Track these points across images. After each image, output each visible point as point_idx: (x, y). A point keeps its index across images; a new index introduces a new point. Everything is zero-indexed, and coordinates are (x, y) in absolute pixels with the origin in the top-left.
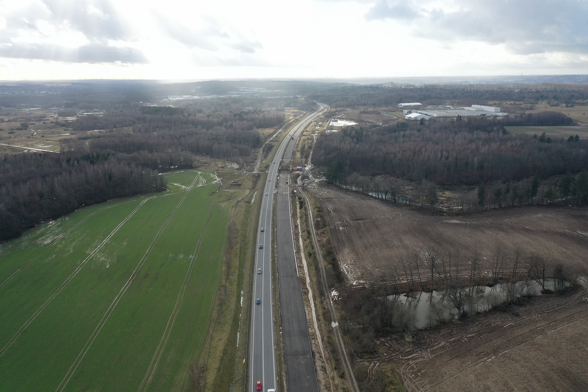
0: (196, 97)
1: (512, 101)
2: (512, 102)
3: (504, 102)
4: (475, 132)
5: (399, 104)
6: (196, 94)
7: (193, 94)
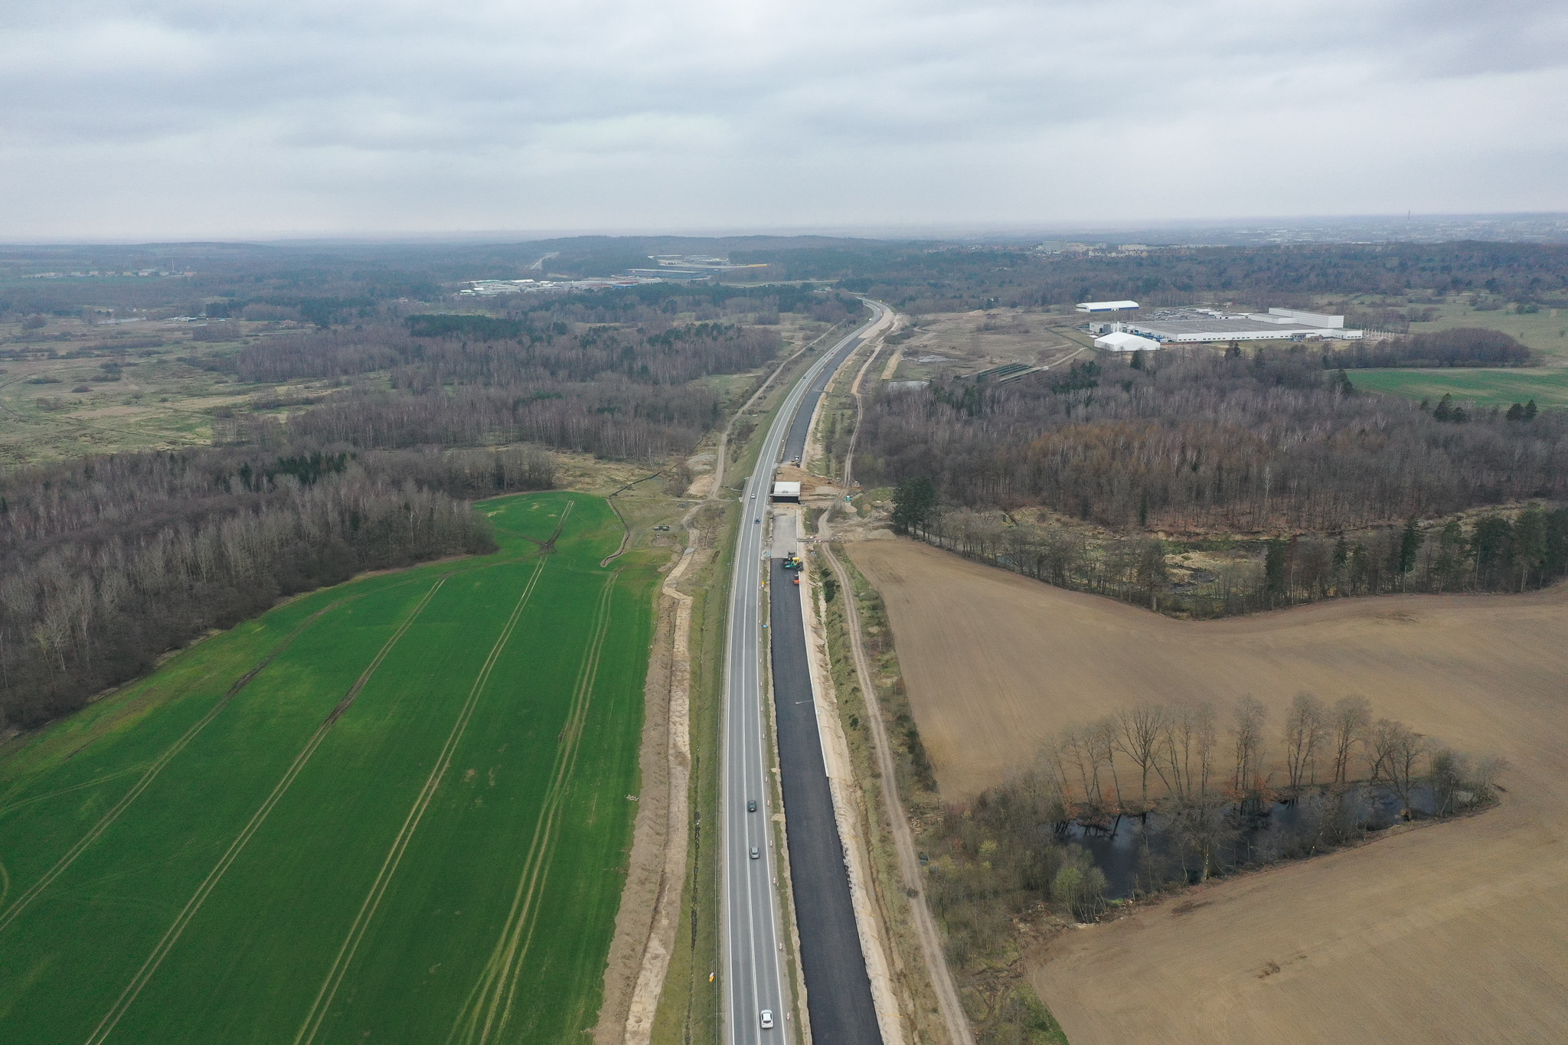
0: (546, 285)
1: (1377, 293)
2: (1377, 298)
3: (1356, 297)
4: (1273, 390)
5: (1079, 305)
6: (546, 274)
7: (538, 276)
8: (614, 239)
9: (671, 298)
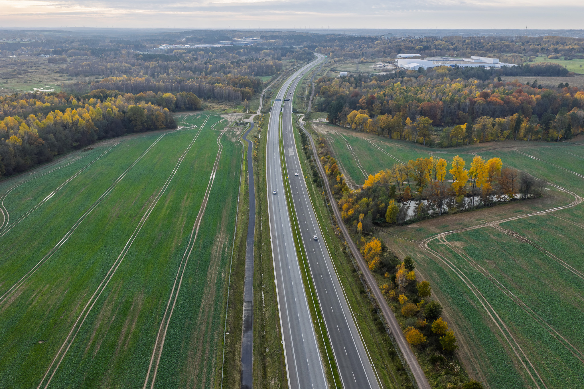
0: (187, 46)
1: (512, 53)
3: (504, 54)
4: (471, 80)
5: (398, 55)
6: (188, 42)
7: (183, 43)
8: (214, 31)
9: (239, 50)
